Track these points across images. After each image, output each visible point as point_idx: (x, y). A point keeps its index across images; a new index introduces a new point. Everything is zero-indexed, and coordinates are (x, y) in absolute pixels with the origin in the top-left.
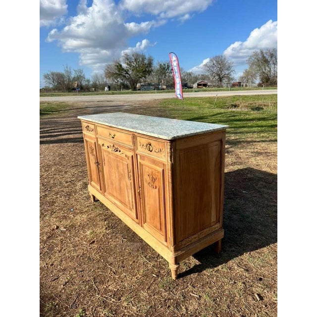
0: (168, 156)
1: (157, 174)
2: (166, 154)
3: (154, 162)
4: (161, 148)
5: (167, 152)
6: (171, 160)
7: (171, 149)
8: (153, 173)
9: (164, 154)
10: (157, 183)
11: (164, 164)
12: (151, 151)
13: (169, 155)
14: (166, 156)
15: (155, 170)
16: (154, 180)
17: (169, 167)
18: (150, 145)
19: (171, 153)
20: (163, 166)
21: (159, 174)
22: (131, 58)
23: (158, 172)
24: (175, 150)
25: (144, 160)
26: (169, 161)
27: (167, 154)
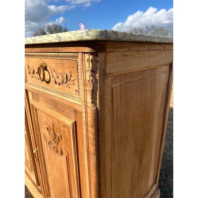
0: (85, 90)
1: (62, 129)
2: (81, 87)
3: (55, 105)
4: (67, 72)
5: (85, 80)
6: (94, 102)
7: (93, 71)
8: (55, 126)
9: (76, 87)
10: (62, 146)
11: (76, 111)
12: (48, 82)
13: (89, 88)
14: (82, 92)
15: (59, 121)
16: (56, 139)
17: (90, 119)
18: (45, 69)
19: (94, 82)
20: (73, 114)
21: (66, 130)
22: (52, 28)
23: (65, 126)
24: (104, 75)
25: (38, 100)
26: (90, 105)
27: (85, 85)
